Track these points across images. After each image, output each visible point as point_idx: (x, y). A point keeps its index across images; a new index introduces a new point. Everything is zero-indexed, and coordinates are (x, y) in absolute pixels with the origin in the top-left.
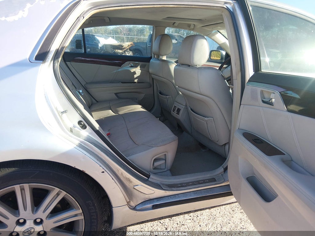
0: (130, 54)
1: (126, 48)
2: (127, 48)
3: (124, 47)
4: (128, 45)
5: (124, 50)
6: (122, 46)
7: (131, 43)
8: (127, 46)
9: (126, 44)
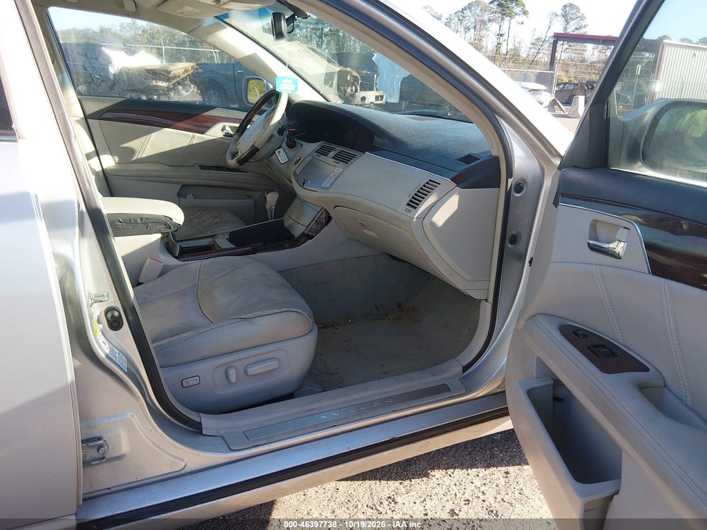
0: (191, 90)
1: (179, 76)
2: (182, 76)
3: (171, 75)
4: (183, 70)
5: (174, 82)
6: (169, 72)
7: (192, 64)
8: (181, 71)
9: (181, 68)
